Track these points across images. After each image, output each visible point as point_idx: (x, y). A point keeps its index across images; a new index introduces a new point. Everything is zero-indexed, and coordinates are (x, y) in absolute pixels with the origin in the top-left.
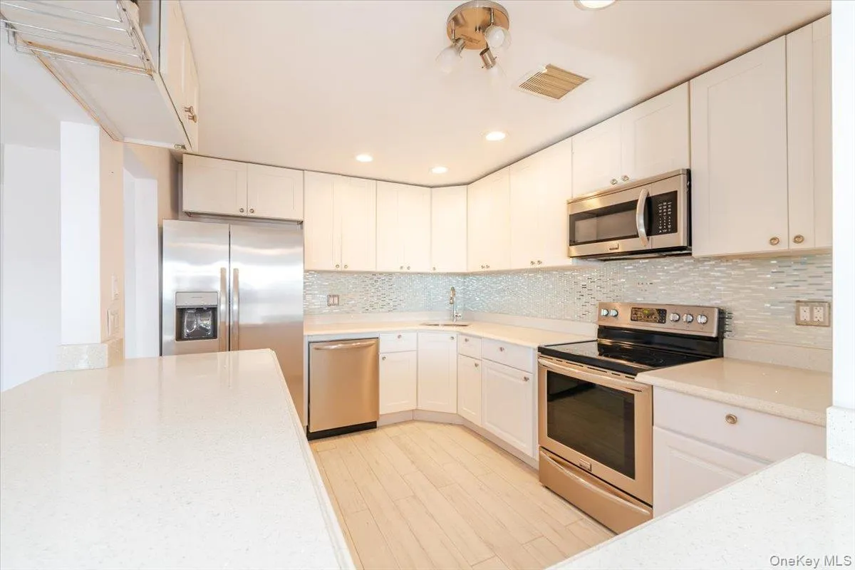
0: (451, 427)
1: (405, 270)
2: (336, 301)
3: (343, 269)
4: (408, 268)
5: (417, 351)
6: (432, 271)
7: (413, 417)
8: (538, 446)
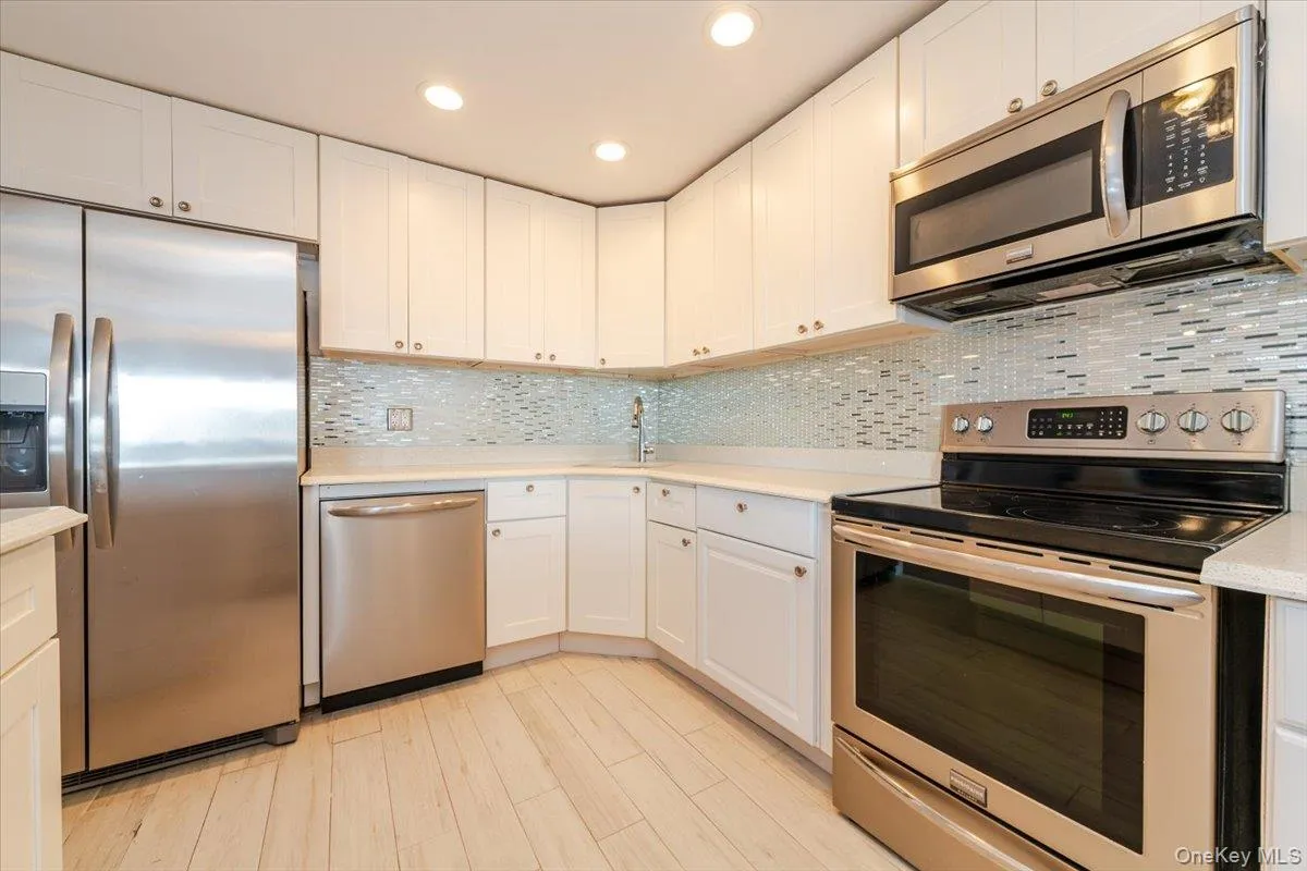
0: (633, 664)
1: (545, 361)
2: (406, 421)
3: (413, 352)
4: (552, 357)
5: (567, 516)
6: (598, 366)
7: (559, 647)
8: (829, 725)
